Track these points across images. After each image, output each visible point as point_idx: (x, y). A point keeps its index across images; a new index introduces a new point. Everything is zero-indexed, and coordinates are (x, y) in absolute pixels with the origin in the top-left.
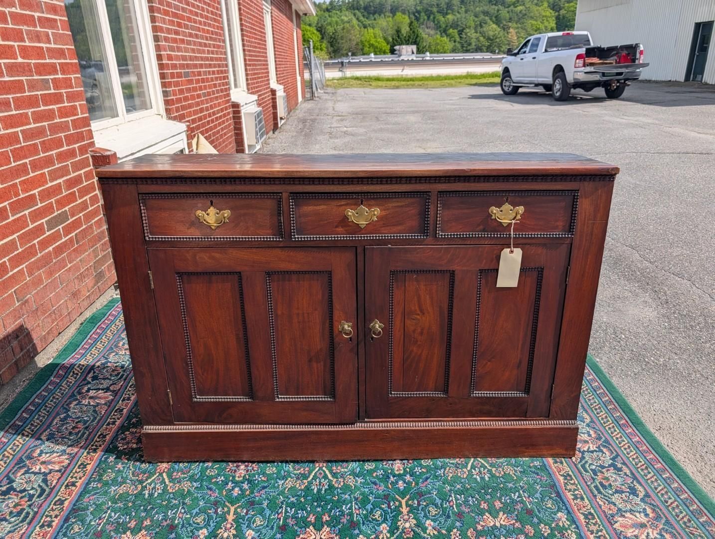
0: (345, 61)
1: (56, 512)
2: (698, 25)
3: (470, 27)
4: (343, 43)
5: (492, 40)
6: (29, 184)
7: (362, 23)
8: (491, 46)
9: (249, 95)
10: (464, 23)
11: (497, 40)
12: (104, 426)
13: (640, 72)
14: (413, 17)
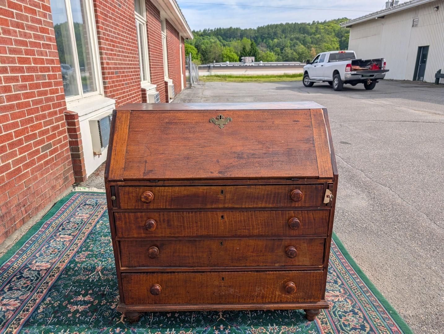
0: (211, 66)
1: (45, 287)
2: (420, 48)
3: (287, 46)
4: (210, 55)
5: (301, 54)
6: (34, 128)
7: (223, 43)
8: (300, 58)
9: (152, 84)
10: (284, 44)
11: (304, 55)
12: (69, 251)
13: (385, 75)
14: (253, 40)
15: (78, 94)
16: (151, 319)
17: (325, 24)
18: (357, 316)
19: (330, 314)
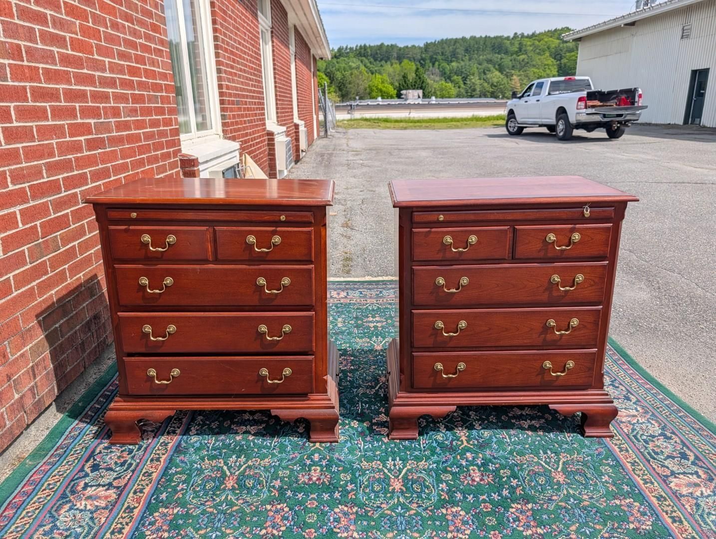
0: (353, 104)
2: (694, 72)
3: (474, 74)
4: (351, 88)
5: (495, 86)
7: (369, 69)
8: (494, 93)
9: (279, 126)
10: (468, 70)
11: (501, 86)
13: (640, 114)
14: (418, 63)
15: (191, 132)
16: (361, 444)
17: (534, 38)
18: (671, 441)
19: (629, 438)
